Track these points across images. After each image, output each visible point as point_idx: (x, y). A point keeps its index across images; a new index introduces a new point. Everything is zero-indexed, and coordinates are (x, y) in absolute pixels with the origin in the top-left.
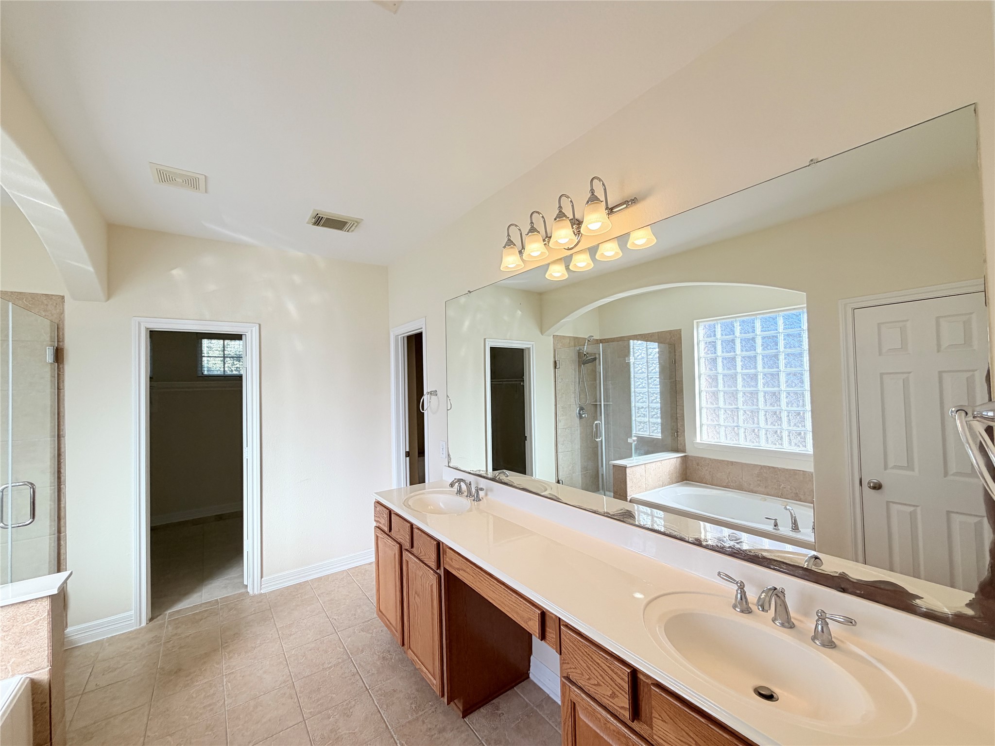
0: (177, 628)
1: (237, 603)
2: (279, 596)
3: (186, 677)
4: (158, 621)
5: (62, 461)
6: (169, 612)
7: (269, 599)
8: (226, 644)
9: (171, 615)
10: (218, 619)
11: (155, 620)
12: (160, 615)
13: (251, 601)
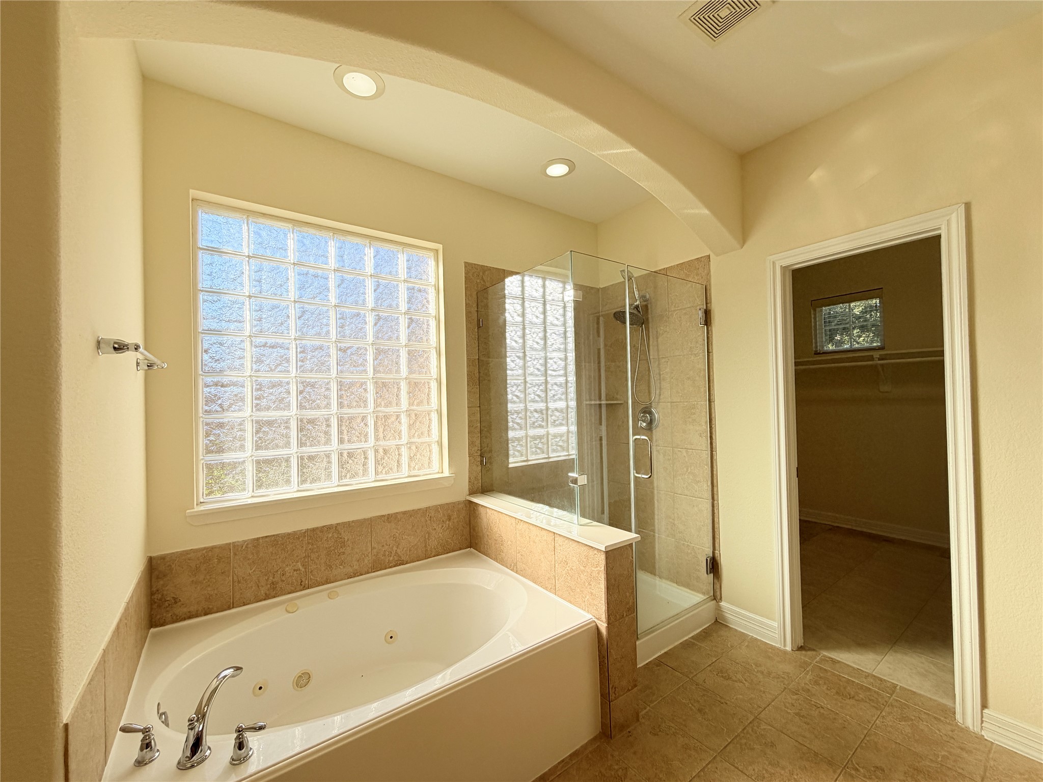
0: (816, 683)
1: (923, 716)
2: (1021, 774)
3: (770, 764)
4: (805, 656)
5: (713, 426)
6: (824, 653)
7: (992, 763)
8: (853, 772)
9: (825, 660)
10: (875, 719)
11: (803, 652)
12: (814, 650)
13: (950, 733)
